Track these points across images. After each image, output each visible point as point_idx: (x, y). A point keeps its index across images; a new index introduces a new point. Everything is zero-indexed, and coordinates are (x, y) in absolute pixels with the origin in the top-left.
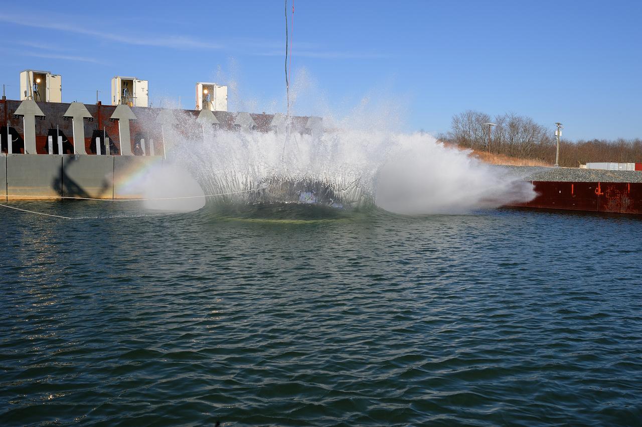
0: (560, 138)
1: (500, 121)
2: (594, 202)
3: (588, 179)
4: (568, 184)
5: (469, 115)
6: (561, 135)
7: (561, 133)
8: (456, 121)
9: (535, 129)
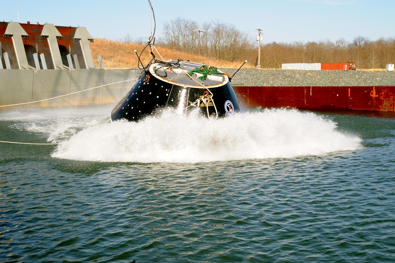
1: (207, 27)
2: (369, 103)
3: (294, 78)
4: (344, 89)
5: (178, 22)
6: (261, 39)
8: (167, 27)
9: (236, 34)
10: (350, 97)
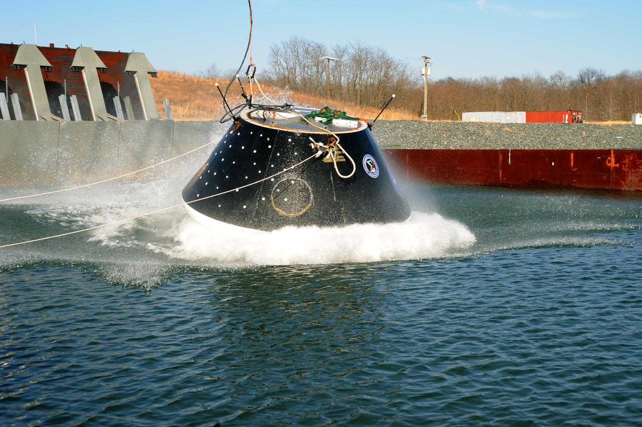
0: (428, 77)
1: (340, 53)
2: (605, 177)
3: (483, 136)
5: (294, 45)
6: (429, 73)
7: (429, 70)
8: (276, 53)
9: (388, 64)
10: (574, 167)
